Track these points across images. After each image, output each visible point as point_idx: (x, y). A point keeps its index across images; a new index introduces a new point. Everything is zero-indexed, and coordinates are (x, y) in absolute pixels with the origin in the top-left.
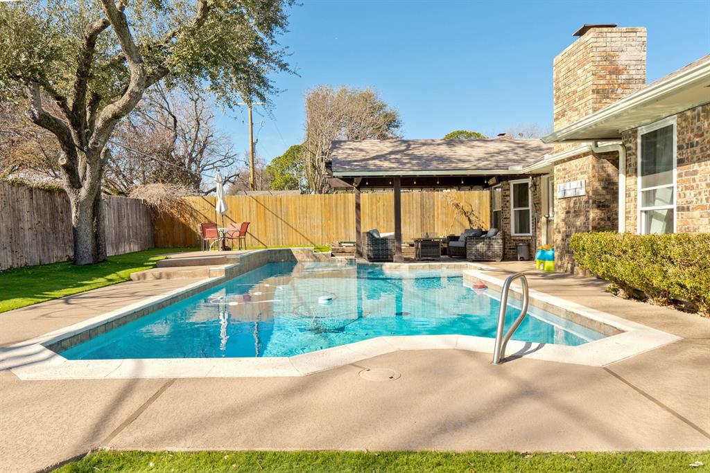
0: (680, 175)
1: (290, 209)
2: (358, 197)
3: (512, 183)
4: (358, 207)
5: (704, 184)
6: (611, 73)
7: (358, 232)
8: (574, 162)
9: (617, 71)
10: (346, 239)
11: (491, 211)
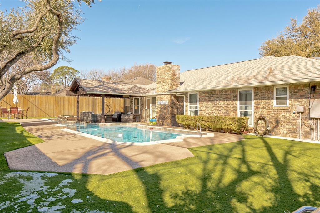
0: (199, 104)
1: (40, 102)
2: (78, 98)
3: (134, 98)
4: (78, 102)
5: (205, 106)
6: (174, 75)
7: (78, 112)
8: (164, 96)
9: (175, 75)
10: (64, 114)
11: (124, 106)
